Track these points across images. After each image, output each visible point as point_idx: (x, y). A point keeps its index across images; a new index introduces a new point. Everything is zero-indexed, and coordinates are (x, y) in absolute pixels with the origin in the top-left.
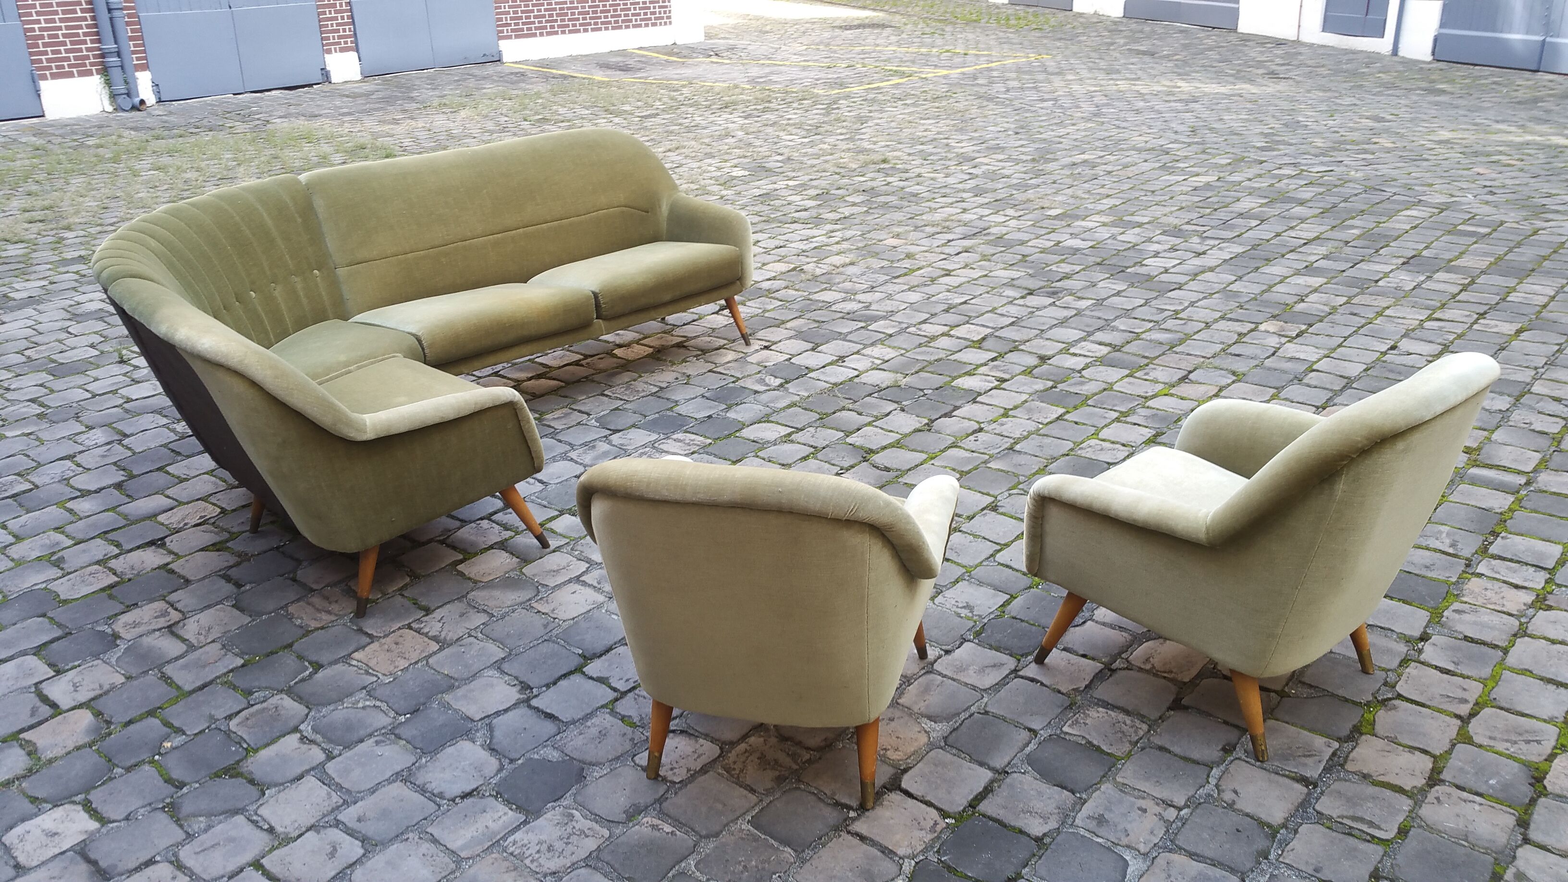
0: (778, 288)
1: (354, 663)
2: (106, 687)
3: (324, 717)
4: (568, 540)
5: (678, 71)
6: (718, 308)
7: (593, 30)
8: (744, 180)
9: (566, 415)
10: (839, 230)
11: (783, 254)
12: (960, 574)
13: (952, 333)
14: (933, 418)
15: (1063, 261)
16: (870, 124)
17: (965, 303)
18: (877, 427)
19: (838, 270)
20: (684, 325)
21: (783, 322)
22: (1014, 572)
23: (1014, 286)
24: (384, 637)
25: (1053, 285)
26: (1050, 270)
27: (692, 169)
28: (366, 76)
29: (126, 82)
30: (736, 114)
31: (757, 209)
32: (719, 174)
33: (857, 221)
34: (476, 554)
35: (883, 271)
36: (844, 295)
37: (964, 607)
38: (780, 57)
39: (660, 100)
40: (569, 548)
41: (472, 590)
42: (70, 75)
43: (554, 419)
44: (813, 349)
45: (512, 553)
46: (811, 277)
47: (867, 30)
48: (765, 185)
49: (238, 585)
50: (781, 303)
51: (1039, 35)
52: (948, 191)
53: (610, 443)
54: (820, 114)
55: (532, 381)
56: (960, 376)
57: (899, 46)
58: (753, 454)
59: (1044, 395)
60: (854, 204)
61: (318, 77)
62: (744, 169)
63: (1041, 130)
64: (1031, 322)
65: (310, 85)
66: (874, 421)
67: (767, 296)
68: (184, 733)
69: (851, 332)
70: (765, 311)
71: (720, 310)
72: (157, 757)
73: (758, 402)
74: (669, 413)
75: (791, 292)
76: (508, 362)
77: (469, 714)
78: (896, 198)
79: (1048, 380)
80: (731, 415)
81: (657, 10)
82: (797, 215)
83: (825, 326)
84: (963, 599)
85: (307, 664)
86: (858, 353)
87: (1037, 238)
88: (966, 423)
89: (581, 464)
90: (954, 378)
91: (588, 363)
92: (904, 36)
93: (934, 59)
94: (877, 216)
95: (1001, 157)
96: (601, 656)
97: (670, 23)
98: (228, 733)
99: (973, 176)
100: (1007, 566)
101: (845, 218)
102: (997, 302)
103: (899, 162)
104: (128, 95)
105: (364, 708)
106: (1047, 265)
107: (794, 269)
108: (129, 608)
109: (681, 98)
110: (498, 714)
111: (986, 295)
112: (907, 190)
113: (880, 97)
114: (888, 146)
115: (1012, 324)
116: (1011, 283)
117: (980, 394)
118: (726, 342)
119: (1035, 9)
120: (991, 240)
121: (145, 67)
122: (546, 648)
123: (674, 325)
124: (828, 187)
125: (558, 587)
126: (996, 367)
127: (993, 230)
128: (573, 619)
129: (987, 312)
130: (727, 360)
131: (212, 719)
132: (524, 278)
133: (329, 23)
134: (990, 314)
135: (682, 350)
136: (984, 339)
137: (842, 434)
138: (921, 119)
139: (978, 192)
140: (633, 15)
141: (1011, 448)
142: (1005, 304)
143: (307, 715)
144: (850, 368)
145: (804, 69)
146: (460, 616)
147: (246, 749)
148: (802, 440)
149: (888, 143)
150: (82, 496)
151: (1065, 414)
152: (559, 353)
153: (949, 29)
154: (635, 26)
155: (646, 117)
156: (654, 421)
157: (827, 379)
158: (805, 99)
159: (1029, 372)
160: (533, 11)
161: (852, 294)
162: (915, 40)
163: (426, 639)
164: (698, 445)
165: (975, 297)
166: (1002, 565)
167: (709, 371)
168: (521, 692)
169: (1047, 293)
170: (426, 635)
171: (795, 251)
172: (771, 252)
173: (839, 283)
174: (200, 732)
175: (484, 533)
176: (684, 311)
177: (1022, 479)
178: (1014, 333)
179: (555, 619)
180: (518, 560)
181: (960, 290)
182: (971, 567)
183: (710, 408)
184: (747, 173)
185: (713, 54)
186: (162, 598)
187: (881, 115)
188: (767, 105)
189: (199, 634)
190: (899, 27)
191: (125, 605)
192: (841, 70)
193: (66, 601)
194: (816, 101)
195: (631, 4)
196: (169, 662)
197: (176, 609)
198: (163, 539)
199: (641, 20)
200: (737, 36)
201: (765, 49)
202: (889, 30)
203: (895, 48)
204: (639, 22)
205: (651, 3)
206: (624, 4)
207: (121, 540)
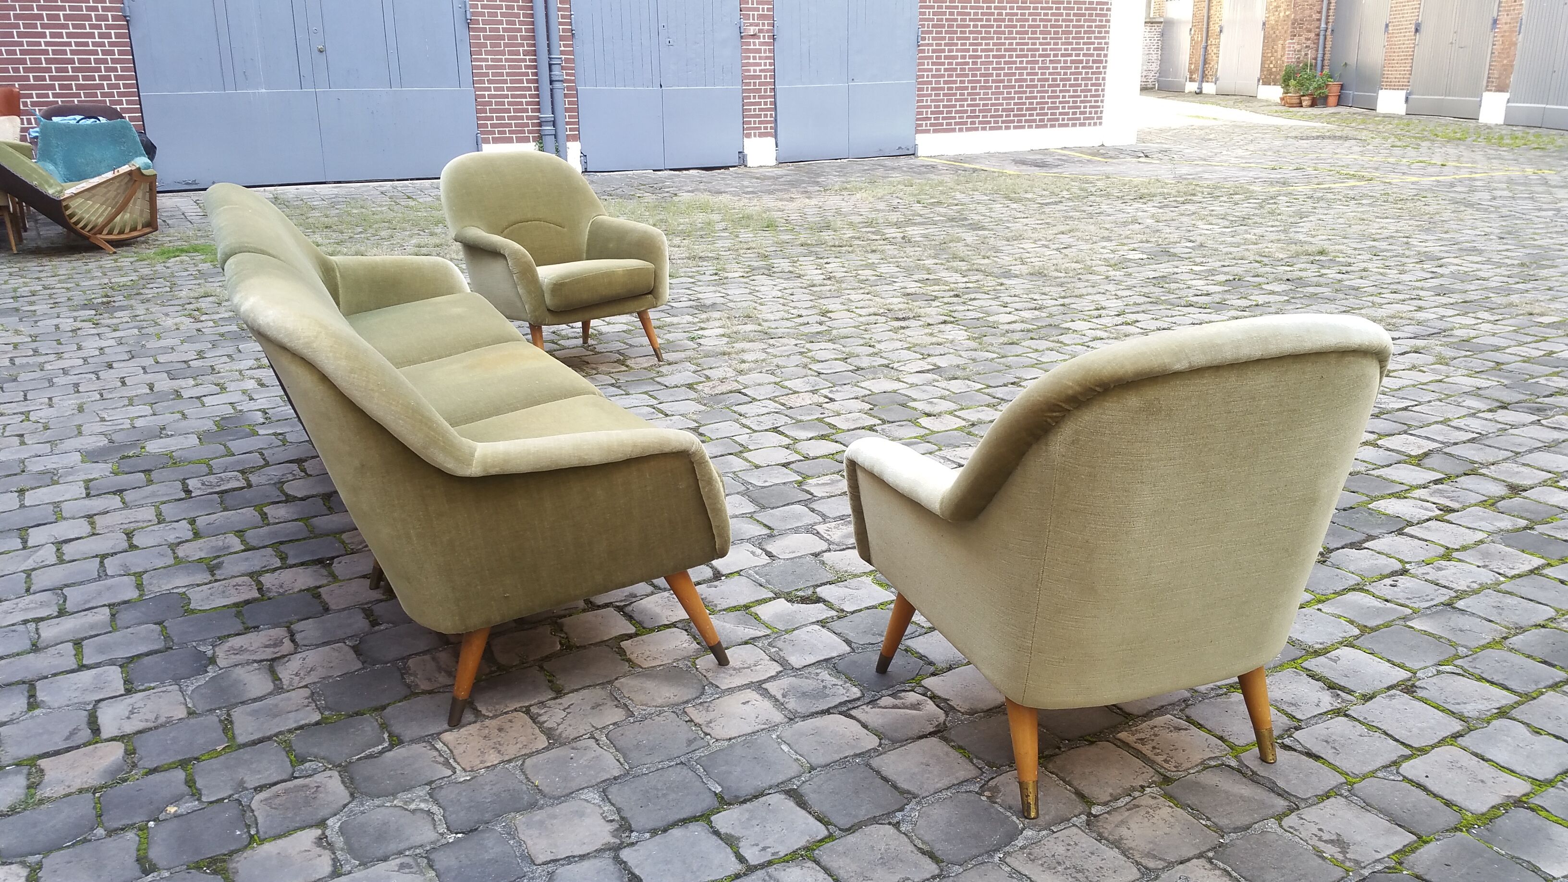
1: (439, 745)
2: (162, 720)
3: (363, 813)
4: (768, 632)
5: (1098, 169)
7: (1015, 127)
8: (1140, 263)
12: (1334, 783)
13: (1379, 442)
14: (1332, 546)
15: (1557, 374)
16: (1311, 218)
17: (1406, 409)
22: (1430, 798)
23: (1480, 396)
24: (492, 718)
25: (1538, 400)
26: (1537, 382)
27: (1081, 250)
28: (780, 163)
29: (558, 150)
30: (1150, 204)
31: (1145, 290)
32: (1112, 256)
34: (652, 631)
37: (1331, 842)
38: (1218, 159)
39: (1068, 190)
40: (766, 642)
41: (624, 676)
42: (510, 140)
43: (818, 484)
47: (1327, 141)
48: (1165, 268)
49: (374, 623)
51: (1541, 154)
52: (1400, 287)
54: (1253, 208)
56: (1383, 497)
57: (1362, 156)
59: (1509, 537)
60: (1272, 293)
61: (735, 160)
62: (1143, 253)
63: (1536, 237)
64: (1502, 441)
65: (727, 168)
68: (199, 799)
72: (151, 824)
77: (533, 852)
78: (1330, 290)
79: (1521, 517)
81: (1088, 110)
82: (1195, 299)
84: (1332, 828)
85: (386, 735)
87: (1520, 345)
88: (1383, 560)
89: (826, 540)
90: (1374, 499)
92: (1370, 147)
93: (1404, 168)
94: (1299, 306)
95: (1479, 259)
96: (744, 802)
97: (1100, 124)
98: (245, 810)
99: (1435, 275)
100: (1419, 786)
102: (1451, 412)
103: (1341, 255)
105: (414, 812)
106: (1532, 377)
108: (247, 630)
109: (1093, 190)
110: (570, 859)
111: (1438, 403)
112: (1346, 283)
113: (1330, 196)
114: (1329, 239)
115: (1472, 441)
116: (1477, 393)
117: (1410, 524)
119: (1538, 130)
120: (1452, 343)
121: (576, 138)
122: (676, 775)
124: (1244, 273)
125: (731, 690)
126: (1440, 491)
127: (1456, 332)
128: (730, 739)
129: (1437, 422)
131: (241, 786)
133: (752, 107)
134: (1440, 426)
136: (1426, 455)
138: (1377, 217)
139: (1441, 291)
140: (1060, 114)
141: (1449, 604)
142: (1464, 416)
143: (345, 806)
145: (1243, 169)
146: (593, 708)
147: (252, 837)
150: (286, 502)
151: (1543, 567)
153: (1425, 144)
154: (1060, 126)
155: (1047, 204)
158: (1236, 194)
159: (1490, 503)
160: (955, 106)
162: (1381, 151)
163: (537, 731)
165: (1420, 404)
166: (1410, 781)
168: (615, 833)
169: (1529, 408)
170: (540, 725)
174: (217, 801)
177: (1462, 651)
178: (1473, 452)
179: (706, 734)
180: (698, 646)
181: (1400, 394)
182: (1357, 776)
184: (1145, 256)
185: (1142, 155)
186: (288, 624)
187: (1326, 212)
188: (1189, 198)
189: (297, 675)
190: (1365, 140)
191: (246, 626)
192: (1288, 173)
193: (193, 611)
194: (1249, 195)
195: (1060, 102)
196: (243, 703)
197: (293, 641)
198: (333, 558)
199: (1069, 119)
200: (1175, 141)
201: (1203, 153)
202: (1353, 141)
203: (1356, 157)
204: (1066, 122)
205: (1081, 102)
206: (1052, 103)
207: (291, 553)
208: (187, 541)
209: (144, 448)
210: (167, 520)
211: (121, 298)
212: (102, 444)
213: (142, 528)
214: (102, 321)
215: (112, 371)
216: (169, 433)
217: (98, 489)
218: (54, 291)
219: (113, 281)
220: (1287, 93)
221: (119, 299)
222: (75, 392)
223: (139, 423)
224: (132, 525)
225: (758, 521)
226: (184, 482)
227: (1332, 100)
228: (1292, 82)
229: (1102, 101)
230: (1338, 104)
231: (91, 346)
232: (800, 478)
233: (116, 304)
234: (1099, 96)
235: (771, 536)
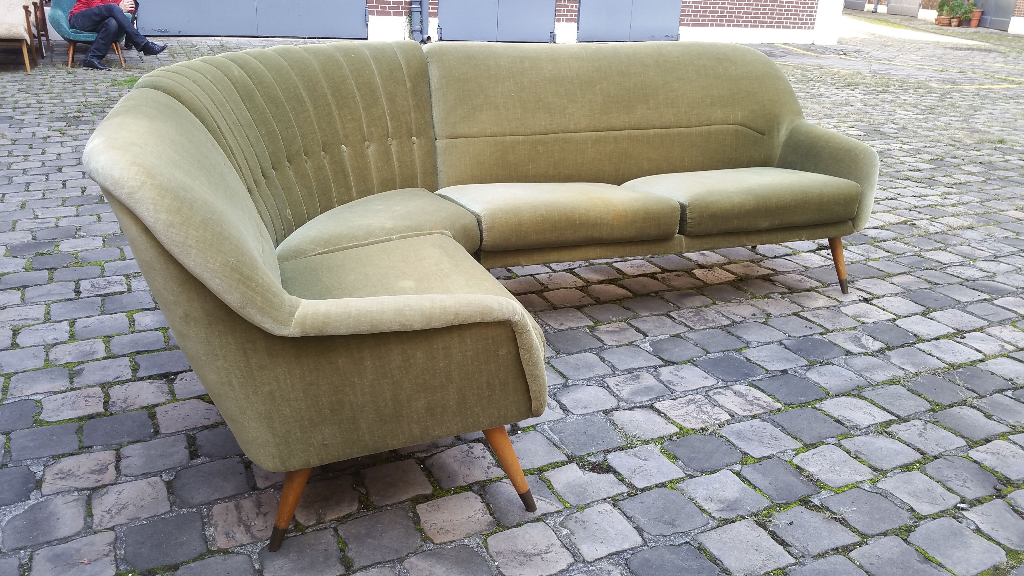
0: (885, 238)
4: (561, 507)
5: (812, 61)
6: (815, 247)
7: (751, 26)
9: (622, 330)
10: (955, 194)
11: (893, 206)
16: (983, 112)
18: (1015, 443)
19: (954, 232)
20: (776, 257)
21: (889, 275)
28: (580, 41)
29: (421, 23)
30: (857, 91)
33: (974, 188)
34: (448, 492)
35: (1008, 241)
36: (961, 259)
38: (898, 61)
39: (793, 75)
40: (558, 521)
41: (415, 553)
42: (388, 14)
43: (608, 331)
44: (924, 314)
45: (488, 505)
46: (923, 234)
47: (975, 53)
49: (193, 455)
50: (887, 254)
53: (657, 377)
54: (935, 100)
55: (602, 286)
57: (1006, 64)
58: (833, 440)
60: (970, 173)
61: (547, 38)
62: (859, 130)
66: (1010, 433)
67: (872, 244)
69: (971, 303)
70: (868, 259)
71: (817, 249)
73: (850, 367)
74: (736, 355)
75: (900, 245)
76: (586, 260)
78: (1017, 174)
80: (813, 375)
81: (805, 17)
82: (910, 173)
83: (939, 289)
86: (981, 330)
89: (616, 396)
91: (663, 278)
92: (1010, 58)
94: (996, 187)
97: (813, 28)
101: (961, 184)
103: (1017, 144)
104: (421, 32)
107: (905, 222)
108: (81, 450)
109: (812, 76)
113: (992, 95)
114: (1003, 130)
118: (819, 284)
121: (435, 15)
123: (764, 256)
124: (943, 154)
130: (817, 305)
132: (619, 181)
135: (767, 284)
137: (963, 442)
140: (785, 19)
144: (972, 347)
145: (919, 69)
148: (904, 436)
149: (1003, 129)
152: (639, 261)
154: (784, 27)
156: (716, 362)
157: (942, 356)
158: (920, 88)
160: (709, 8)
161: (971, 259)
164: (763, 408)
167: (795, 314)
171: (907, 206)
172: (881, 202)
173: (955, 245)
175: (469, 461)
176: (778, 243)
180: (490, 519)
183: (788, 360)
184: (862, 133)
185: (842, 53)
186: (118, 447)
187: (994, 108)
188: (885, 88)
189: (109, 512)
190: (1005, 53)
191: (82, 445)
192: (953, 73)
193: (41, 423)
194: (930, 91)
195: (785, 10)
196: (49, 543)
197: (117, 468)
198: (177, 374)
199: (790, 23)
200: (863, 45)
201: (885, 55)
202: (996, 54)
203: (1002, 65)
204: (788, 25)
205: (801, 11)
206: (780, 10)
207: (143, 364)
208: (62, 343)
209: (57, 246)
210: (53, 319)
211: (89, 114)
212: (25, 240)
213: (30, 326)
214: (68, 132)
215: (60, 174)
216: (82, 234)
217: (6, 284)
218: (43, 105)
219: (89, 100)
220: (941, 16)
221: (87, 115)
222: (26, 191)
223: (62, 223)
224: (22, 322)
225: (554, 368)
226: (77, 284)
227: (974, 22)
228: (946, 8)
229: (815, 12)
230: (978, 26)
231: (53, 150)
232: (592, 324)
233: (83, 119)
234: (813, 8)
235: (565, 386)
